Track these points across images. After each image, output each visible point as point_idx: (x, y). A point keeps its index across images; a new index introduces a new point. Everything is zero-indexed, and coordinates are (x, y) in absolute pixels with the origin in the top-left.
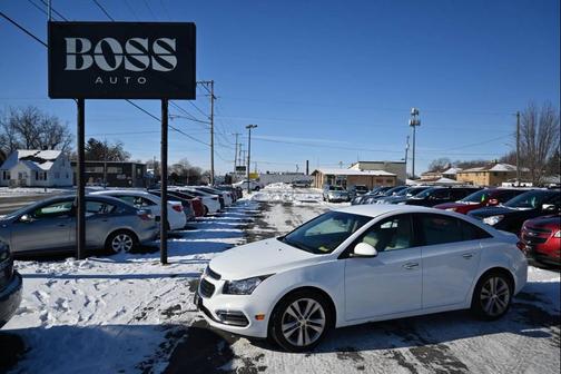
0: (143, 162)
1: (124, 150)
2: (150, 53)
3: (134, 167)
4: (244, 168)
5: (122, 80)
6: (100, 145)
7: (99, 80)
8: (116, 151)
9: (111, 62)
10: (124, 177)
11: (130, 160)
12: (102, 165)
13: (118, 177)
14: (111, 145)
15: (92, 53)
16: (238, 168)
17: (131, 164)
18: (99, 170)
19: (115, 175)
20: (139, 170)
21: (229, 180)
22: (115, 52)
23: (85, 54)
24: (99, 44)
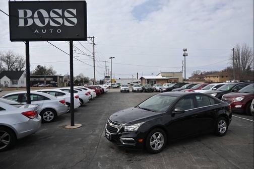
0: (63, 75)
1: (54, 70)
2: (63, 17)
3: (58, 78)
4: (109, 77)
5: (48, 31)
6: (42, 68)
7: (37, 31)
8: (50, 70)
9: (43, 22)
10: (54, 82)
11: (56, 74)
12: (43, 77)
14: (47, 68)
15: (32, 17)
16: (106, 77)
17: (57, 76)
18: (42, 79)
19: (50, 81)
20: (61, 79)
21: (102, 82)
22: (44, 17)
23: (29, 18)
24: (36, 13)
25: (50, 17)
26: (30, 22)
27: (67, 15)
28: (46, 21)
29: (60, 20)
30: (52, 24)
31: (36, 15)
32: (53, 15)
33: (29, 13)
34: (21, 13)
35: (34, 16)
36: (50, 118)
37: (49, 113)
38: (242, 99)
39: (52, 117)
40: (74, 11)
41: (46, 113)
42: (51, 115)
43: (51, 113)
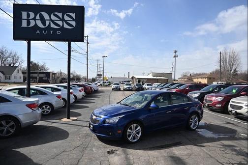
0: (55, 72)
1: (47, 67)
2: (63, 20)
3: (51, 74)
4: (101, 75)
6: (35, 64)
7: (38, 32)
8: (42, 66)
9: (44, 24)
10: (46, 78)
11: (49, 71)
12: (36, 73)
13: (44, 79)
14: (40, 64)
15: (34, 19)
16: (98, 75)
17: (50, 73)
18: (35, 75)
19: (43, 77)
20: (53, 76)
21: (94, 80)
22: (46, 19)
23: (31, 19)
24: (38, 15)
25: (51, 19)
26: (32, 23)
27: (66, 18)
28: (47, 23)
29: (60, 23)
30: (53, 26)
31: (38, 17)
33: (32, 15)
34: (24, 15)
35: (37, 18)
36: (47, 112)
37: (46, 107)
38: (221, 99)
39: (49, 111)
40: (73, 15)
41: (44, 107)
42: (49, 109)
43: (48, 107)
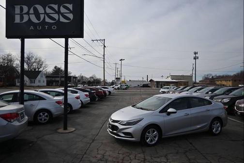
24: (32, 8)
25: (45, 13)
26: (26, 18)
27: (63, 10)
28: (42, 16)
29: (56, 16)
30: (48, 20)
31: (32, 11)
32: (48, 10)
33: (25, 9)
34: (17, 9)
35: (30, 12)
36: (45, 120)
37: (44, 114)
39: (48, 118)
40: (70, 6)
41: (41, 114)
42: (47, 116)
43: (46, 114)
